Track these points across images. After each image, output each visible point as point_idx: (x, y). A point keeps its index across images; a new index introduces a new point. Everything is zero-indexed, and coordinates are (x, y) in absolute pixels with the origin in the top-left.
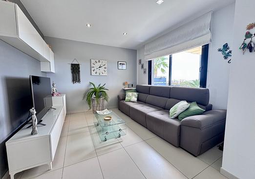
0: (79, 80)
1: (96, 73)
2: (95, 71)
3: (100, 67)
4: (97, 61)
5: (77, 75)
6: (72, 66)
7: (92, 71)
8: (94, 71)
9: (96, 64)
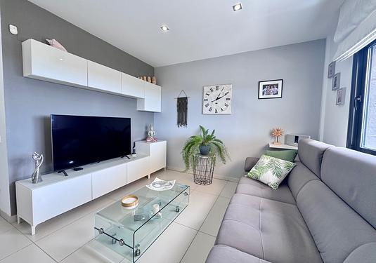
0: (186, 122)
1: (210, 110)
2: (209, 107)
3: (218, 99)
4: (214, 88)
5: (184, 114)
6: (178, 102)
7: (204, 106)
8: (206, 106)
9: (211, 94)
